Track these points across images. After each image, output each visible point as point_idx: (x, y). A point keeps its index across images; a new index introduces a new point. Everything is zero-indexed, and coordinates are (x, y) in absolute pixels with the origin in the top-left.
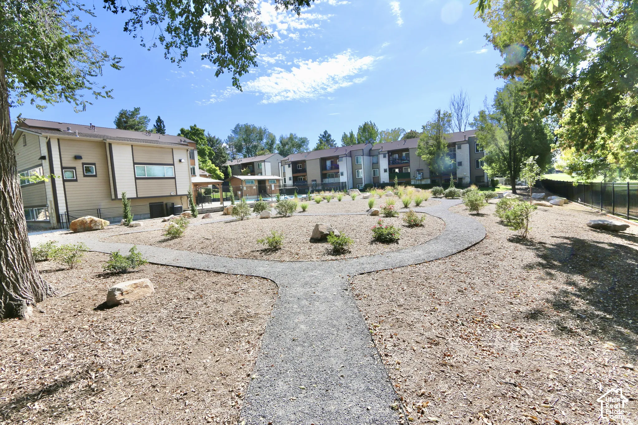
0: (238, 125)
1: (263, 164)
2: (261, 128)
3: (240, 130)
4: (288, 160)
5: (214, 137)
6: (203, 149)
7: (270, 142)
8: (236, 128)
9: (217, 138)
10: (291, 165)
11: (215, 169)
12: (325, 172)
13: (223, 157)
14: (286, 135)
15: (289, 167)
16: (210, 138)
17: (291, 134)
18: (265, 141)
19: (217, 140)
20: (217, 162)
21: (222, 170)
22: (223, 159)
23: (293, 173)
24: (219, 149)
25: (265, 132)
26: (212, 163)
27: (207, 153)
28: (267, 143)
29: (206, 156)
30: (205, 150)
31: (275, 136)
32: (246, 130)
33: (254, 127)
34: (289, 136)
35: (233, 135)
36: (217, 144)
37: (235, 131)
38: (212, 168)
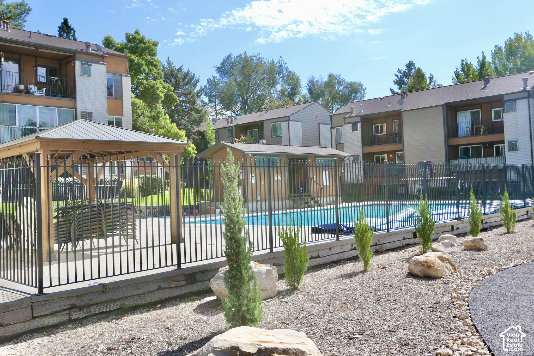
0: (229, 57)
1: (284, 125)
2: (272, 63)
3: (232, 67)
4: (351, 112)
5: (181, 68)
6: (153, 87)
7: (289, 90)
8: (223, 64)
9: (185, 70)
10: (359, 125)
11: (177, 133)
12: (455, 142)
13: (197, 111)
14: (321, 77)
15: (354, 128)
16: (172, 70)
17: (330, 76)
18: (279, 87)
19: (186, 75)
20: (183, 121)
21: (194, 139)
22: (195, 115)
23: (364, 144)
24: (190, 93)
25: (280, 72)
26: (172, 122)
27: (162, 95)
28: (283, 93)
29: (157, 102)
30: (157, 88)
31: (298, 78)
32: (243, 67)
33: (260, 60)
34: (326, 79)
35: (218, 76)
36: (186, 84)
37: (221, 70)
38: (169, 132)
